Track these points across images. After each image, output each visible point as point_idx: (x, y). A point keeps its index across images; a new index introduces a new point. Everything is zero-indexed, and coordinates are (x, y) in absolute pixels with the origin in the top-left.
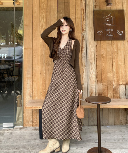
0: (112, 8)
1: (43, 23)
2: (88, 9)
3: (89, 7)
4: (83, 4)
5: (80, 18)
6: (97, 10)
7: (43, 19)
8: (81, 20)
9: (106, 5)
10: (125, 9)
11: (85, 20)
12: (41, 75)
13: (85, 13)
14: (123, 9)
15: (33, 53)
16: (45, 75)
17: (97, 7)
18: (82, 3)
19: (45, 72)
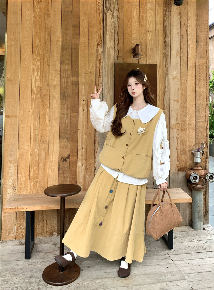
0: (140, 61)
1: (38, 77)
2: (107, 60)
3: (108, 58)
4: (100, 52)
5: (95, 73)
6: (119, 62)
7: (38, 72)
8: (96, 76)
9: (132, 57)
10: (158, 64)
11: (101, 77)
12: (31, 157)
13: (101, 66)
14: (156, 64)
15: (20, 123)
16: (37, 156)
17: (119, 58)
18: (97, 52)
19: (38, 152)
